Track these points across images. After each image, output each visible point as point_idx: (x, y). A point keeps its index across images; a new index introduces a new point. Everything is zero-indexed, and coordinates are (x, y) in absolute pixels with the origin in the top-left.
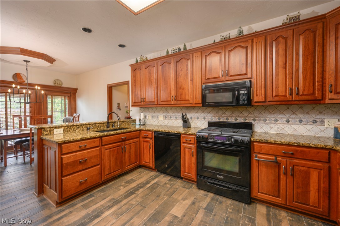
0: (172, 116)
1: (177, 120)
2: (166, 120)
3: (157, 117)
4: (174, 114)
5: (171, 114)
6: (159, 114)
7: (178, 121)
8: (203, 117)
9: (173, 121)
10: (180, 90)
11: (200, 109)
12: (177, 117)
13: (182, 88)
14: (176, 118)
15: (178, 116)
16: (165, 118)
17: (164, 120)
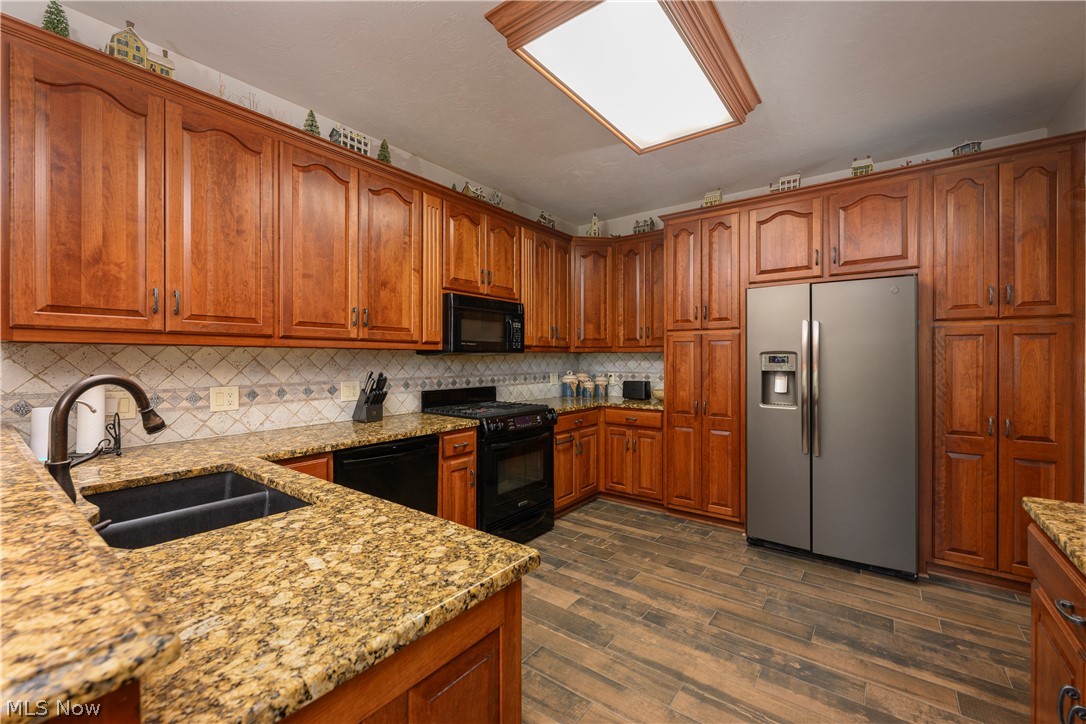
0: (291, 385)
1: (312, 400)
2: (253, 408)
3: (194, 398)
4: (296, 379)
5: (282, 376)
6: (205, 381)
7: (315, 403)
8: (402, 383)
9: (294, 407)
10: (383, 294)
11: (393, 357)
12: (313, 388)
13: (389, 286)
14: (308, 392)
15: (318, 383)
16: (246, 399)
17: (243, 409)
